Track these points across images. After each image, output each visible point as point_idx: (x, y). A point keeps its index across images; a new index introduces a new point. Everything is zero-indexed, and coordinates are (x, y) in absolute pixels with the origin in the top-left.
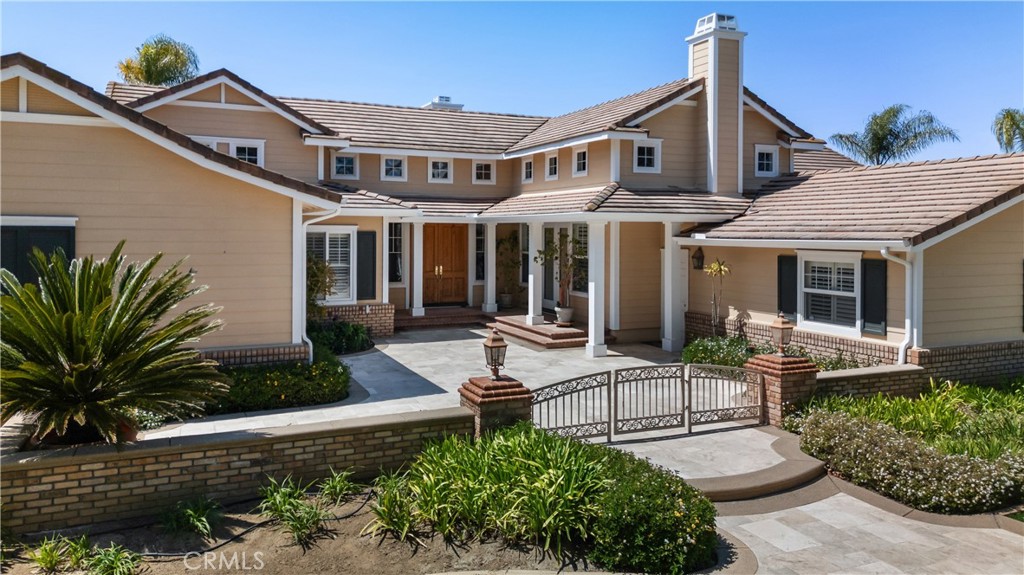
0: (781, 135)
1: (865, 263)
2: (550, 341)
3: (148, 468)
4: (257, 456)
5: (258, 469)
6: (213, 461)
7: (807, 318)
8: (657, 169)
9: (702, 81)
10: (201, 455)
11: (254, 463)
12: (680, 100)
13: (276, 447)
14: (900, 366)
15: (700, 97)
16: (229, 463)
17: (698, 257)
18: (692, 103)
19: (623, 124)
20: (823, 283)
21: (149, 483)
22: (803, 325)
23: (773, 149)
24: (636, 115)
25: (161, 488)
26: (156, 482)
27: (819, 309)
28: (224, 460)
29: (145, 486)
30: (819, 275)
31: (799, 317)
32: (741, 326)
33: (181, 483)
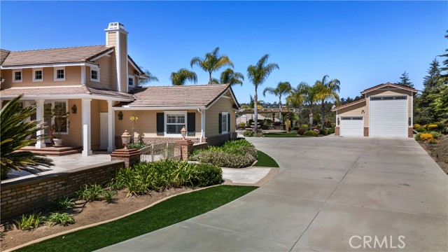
0: (136, 72)
1: (188, 114)
2: (59, 153)
3: (28, 190)
4: (64, 182)
5: (64, 188)
6: (49, 186)
7: (168, 133)
8: (98, 80)
9: (113, 48)
10: (45, 183)
11: (63, 185)
12: (106, 54)
13: (70, 177)
14: (201, 143)
15: (113, 54)
16: (55, 186)
17: (120, 115)
18: (109, 56)
19: (88, 60)
20: (174, 121)
21: (28, 197)
22: (166, 135)
23: (133, 77)
24: (93, 57)
25: (32, 199)
26: (30, 196)
27: (172, 130)
28: (53, 184)
29: (27, 199)
30: (172, 119)
31: (165, 133)
32: (141, 139)
33: (39, 196)
